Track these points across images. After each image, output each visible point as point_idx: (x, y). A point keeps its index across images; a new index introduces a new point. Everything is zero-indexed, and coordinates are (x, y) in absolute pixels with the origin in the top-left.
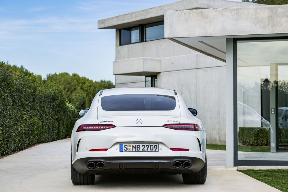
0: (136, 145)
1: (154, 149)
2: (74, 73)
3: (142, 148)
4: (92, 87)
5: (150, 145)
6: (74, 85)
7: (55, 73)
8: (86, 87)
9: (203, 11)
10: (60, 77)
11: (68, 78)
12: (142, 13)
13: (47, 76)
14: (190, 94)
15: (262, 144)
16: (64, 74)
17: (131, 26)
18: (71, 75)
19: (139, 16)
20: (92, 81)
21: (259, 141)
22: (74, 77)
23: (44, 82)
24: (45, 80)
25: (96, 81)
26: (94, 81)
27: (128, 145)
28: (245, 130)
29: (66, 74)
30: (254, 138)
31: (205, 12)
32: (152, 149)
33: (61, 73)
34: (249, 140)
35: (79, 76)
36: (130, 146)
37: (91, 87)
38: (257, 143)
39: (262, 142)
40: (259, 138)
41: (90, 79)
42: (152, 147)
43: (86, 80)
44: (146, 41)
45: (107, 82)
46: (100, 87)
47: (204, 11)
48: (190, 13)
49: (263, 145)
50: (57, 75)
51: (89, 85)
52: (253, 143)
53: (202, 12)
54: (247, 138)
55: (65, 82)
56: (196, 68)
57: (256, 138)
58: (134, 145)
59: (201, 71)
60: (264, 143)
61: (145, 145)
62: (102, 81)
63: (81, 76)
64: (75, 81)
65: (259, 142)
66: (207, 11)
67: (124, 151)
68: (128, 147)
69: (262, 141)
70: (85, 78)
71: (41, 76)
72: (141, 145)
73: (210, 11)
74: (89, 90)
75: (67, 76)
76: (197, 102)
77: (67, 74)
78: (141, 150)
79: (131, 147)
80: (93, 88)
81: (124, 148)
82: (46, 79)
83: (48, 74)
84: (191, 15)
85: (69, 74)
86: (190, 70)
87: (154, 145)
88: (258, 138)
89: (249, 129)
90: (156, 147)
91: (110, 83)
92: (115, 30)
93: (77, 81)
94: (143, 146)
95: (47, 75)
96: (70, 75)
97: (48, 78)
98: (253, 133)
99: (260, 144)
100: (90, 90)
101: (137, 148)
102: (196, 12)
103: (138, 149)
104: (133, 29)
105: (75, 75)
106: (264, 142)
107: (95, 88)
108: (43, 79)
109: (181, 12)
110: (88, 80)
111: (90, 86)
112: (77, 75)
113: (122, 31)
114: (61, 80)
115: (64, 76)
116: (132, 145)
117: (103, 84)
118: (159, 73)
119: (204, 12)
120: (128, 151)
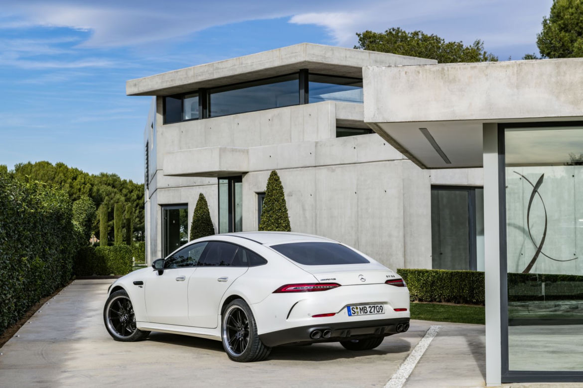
0: (363, 307)
1: (381, 311)
2: (59, 162)
3: (369, 310)
4: (88, 184)
5: (376, 306)
6: (60, 181)
7: (29, 163)
8: (77, 185)
9: (446, 68)
10: (37, 168)
11: (50, 171)
12: (206, 70)
13: (16, 168)
14: (304, 210)
15: (441, 300)
16: (43, 163)
17: (184, 91)
18: (54, 164)
19: (200, 75)
20: (87, 175)
21: (435, 293)
22: (58, 169)
23: (12, 176)
24: (12, 173)
25: (93, 175)
26: (90, 174)
27: (355, 307)
28: (409, 274)
29: (46, 165)
30: (426, 289)
31: (450, 69)
32: (378, 311)
33: (37, 162)
34: (417, 292)
35: (66, 166)
36: (357, 308)
37: (86, 185)
38: (431, 297)
39: (440, 296)
40: (435, 289)
41: (85, 171)
42: (378, 308)
43: (78, 173)
44: (210, 117)
45: (111, 176)
46: (100, 185)
47: (448, 68)
48: (419, 72)
49: (443, 301)
50: (32, 166)
51: (83, 181)
52: (423, 297)
53: (443, 69)
54: (413, 288)
55: (44, 177)
56: (315, 165)
57: (429, 289)
58: (361, 307)
59: (324, 171)
60: (445, 298)
61: (372, 306)
62: (103, 175)
63: (69, 167)
64: (61, 174)
65: (436, 296)
66: (455, 68)
67: (352, 315)
68: (355, 310)
69: (441, 294)
70: (76, 170)
71: (6, 168)
72: (367, 306)
73: (460, 68)
74: (82, 189)
75: (47, 167)
76: (316, 224)
77: (48, 163)
78: (368, 313)
79: (359, 310)
80: (90, 186)
81: (352, 311)
82: (14, 172)
83: (18, 163)
84: (421, 75)
85: (50, 164)
86: (303, 169)
87: (379, 305)
88: (433, 288)
89: (416, 272)
90: (381, 308)
91: (115, 178)
92: (154, 97)
93: (64, 174)
94: (369, 307)
95: (15, 166)
96: (53, 166)
97: (17, 170)
98: (424, 280)
99: (438, 300)
100: (84, 189)
101: (364, 310)
102: (432, 70)
103: (366, 311)
104: (186, 96)
105: (60, 165)
106: (444, 296)
107: (92, 185)
108: (10, 171)
109: (399, 69)
110: (81, 173)
111: (85, 183)
112: (63, 165)
113: (168, 99)
114: (39, 174)
115: (44, 167)
116: (358, 307)
117: (104, 179)
118: (246, 173)
119: (448, 70)
120: (356, 314)
